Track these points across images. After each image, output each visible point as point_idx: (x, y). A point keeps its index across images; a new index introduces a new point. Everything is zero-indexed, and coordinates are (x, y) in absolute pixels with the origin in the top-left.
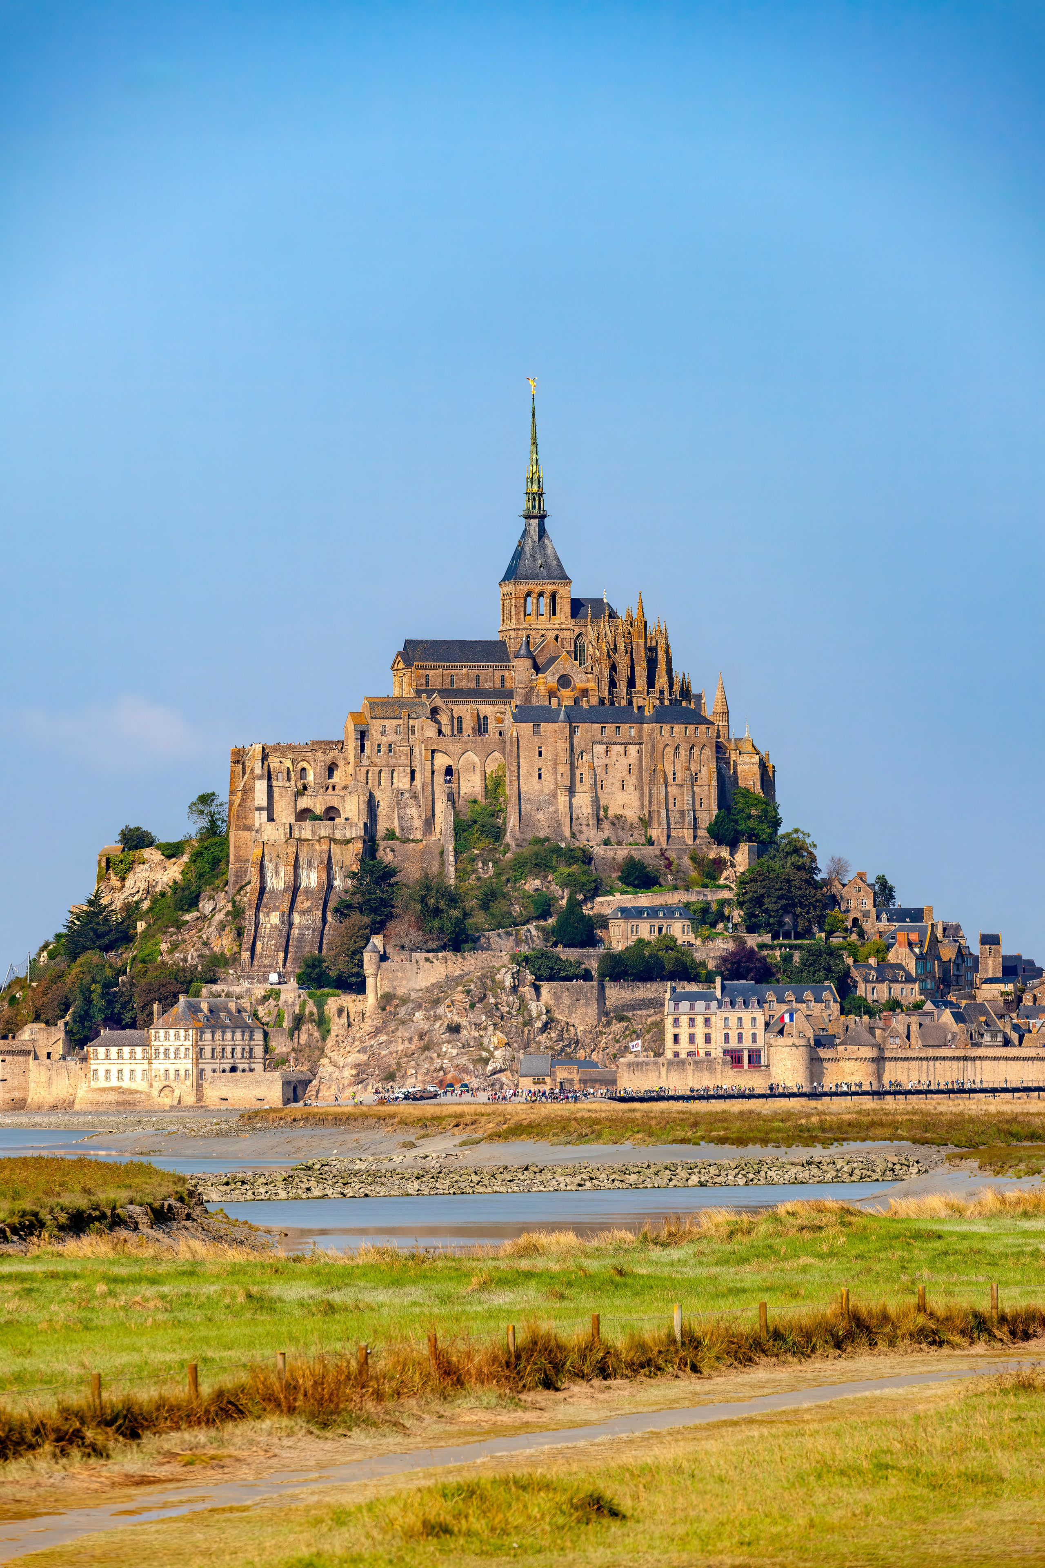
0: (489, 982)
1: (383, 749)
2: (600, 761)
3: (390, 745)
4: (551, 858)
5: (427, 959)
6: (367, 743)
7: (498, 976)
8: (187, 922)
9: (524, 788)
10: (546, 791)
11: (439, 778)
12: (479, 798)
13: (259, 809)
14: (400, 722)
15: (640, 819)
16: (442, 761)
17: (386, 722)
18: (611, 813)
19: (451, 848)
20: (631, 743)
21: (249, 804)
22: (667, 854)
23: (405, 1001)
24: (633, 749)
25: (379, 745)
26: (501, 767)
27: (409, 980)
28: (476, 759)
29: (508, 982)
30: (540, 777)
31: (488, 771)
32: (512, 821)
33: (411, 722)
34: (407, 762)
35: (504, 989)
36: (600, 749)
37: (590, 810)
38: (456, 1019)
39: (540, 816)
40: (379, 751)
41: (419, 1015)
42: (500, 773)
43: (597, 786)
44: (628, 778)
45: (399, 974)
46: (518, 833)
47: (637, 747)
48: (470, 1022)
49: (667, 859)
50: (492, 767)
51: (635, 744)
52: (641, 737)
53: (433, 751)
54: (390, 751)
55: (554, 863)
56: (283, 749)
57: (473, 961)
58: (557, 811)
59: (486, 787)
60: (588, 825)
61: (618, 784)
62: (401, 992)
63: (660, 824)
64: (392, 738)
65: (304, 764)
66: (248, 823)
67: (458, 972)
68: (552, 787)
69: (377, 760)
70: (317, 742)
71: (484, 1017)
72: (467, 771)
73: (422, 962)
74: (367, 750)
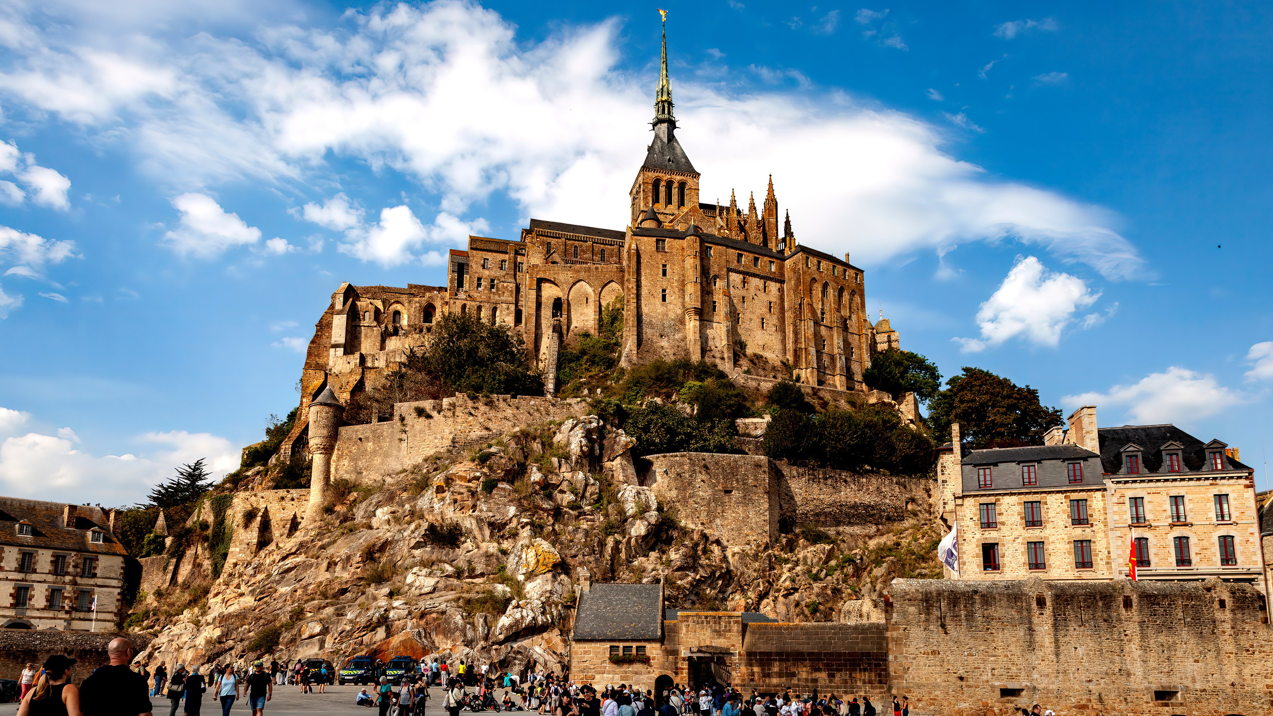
0: (536, 446)
1: (483, 283)
2: (737, 291)
3: (492, 281)
4: (677, 373)
5: (420, 412)
6: (466, 277)
7: (558, 438)
8: (248, 477)
9: (645, 310)
10: (672, 315)
11: (547, 312)
12: (592, 332)
13: (336, 346)
14: (506, 257)
15: (782, 362)
16: (549, 292)
17: (489, 255)
18: (749, 351)
19: (551, 376)
20: (771, 279)
21: (324, 340)
22: (821, 394)
23: (368, 492)
24: (773, 287)
25: (479, 279)
26: (620, 299)
27: (387, 455)
28: (590, 290)
29: (576, 443)
30: (664, 299)
31: (604, 304)
32: (629, 345)
33: (519, 259)
34: (512, 299)
35: (567, 457)
36: (736, 278)
37: (724, 342)
38: (451, 515)
39: (664, 343)
40: (479, 285)
41: (382, 514)
42: (618, 306)
43: (734, 316)
44: (768, 316)
45: (370, 446)
46: (635, 358)
47: (778, 285)
48: (479, 520)
49: (820, 398)
50: (608, 299)
51: (776, 281)
52: (783, 275)
53: (540, 281)
54: (492, 287)
55: (681, 379)
56: (375, 292)
57: (509, 412)
58: (684, 339)
59: (600, 320)
60: (723, 358)
61: (757, 322)
62: (369, 478)
63: (808, 363)
64: (495, 273)
65: (398, 307)
66: (321, 361)
67: (477, 432)
68: (679, 312)
69: (476, 295)
70: (416, 286)
71: (512, 510)
72: (579, 303)
73: (411, 418)
74: (466, 286)
